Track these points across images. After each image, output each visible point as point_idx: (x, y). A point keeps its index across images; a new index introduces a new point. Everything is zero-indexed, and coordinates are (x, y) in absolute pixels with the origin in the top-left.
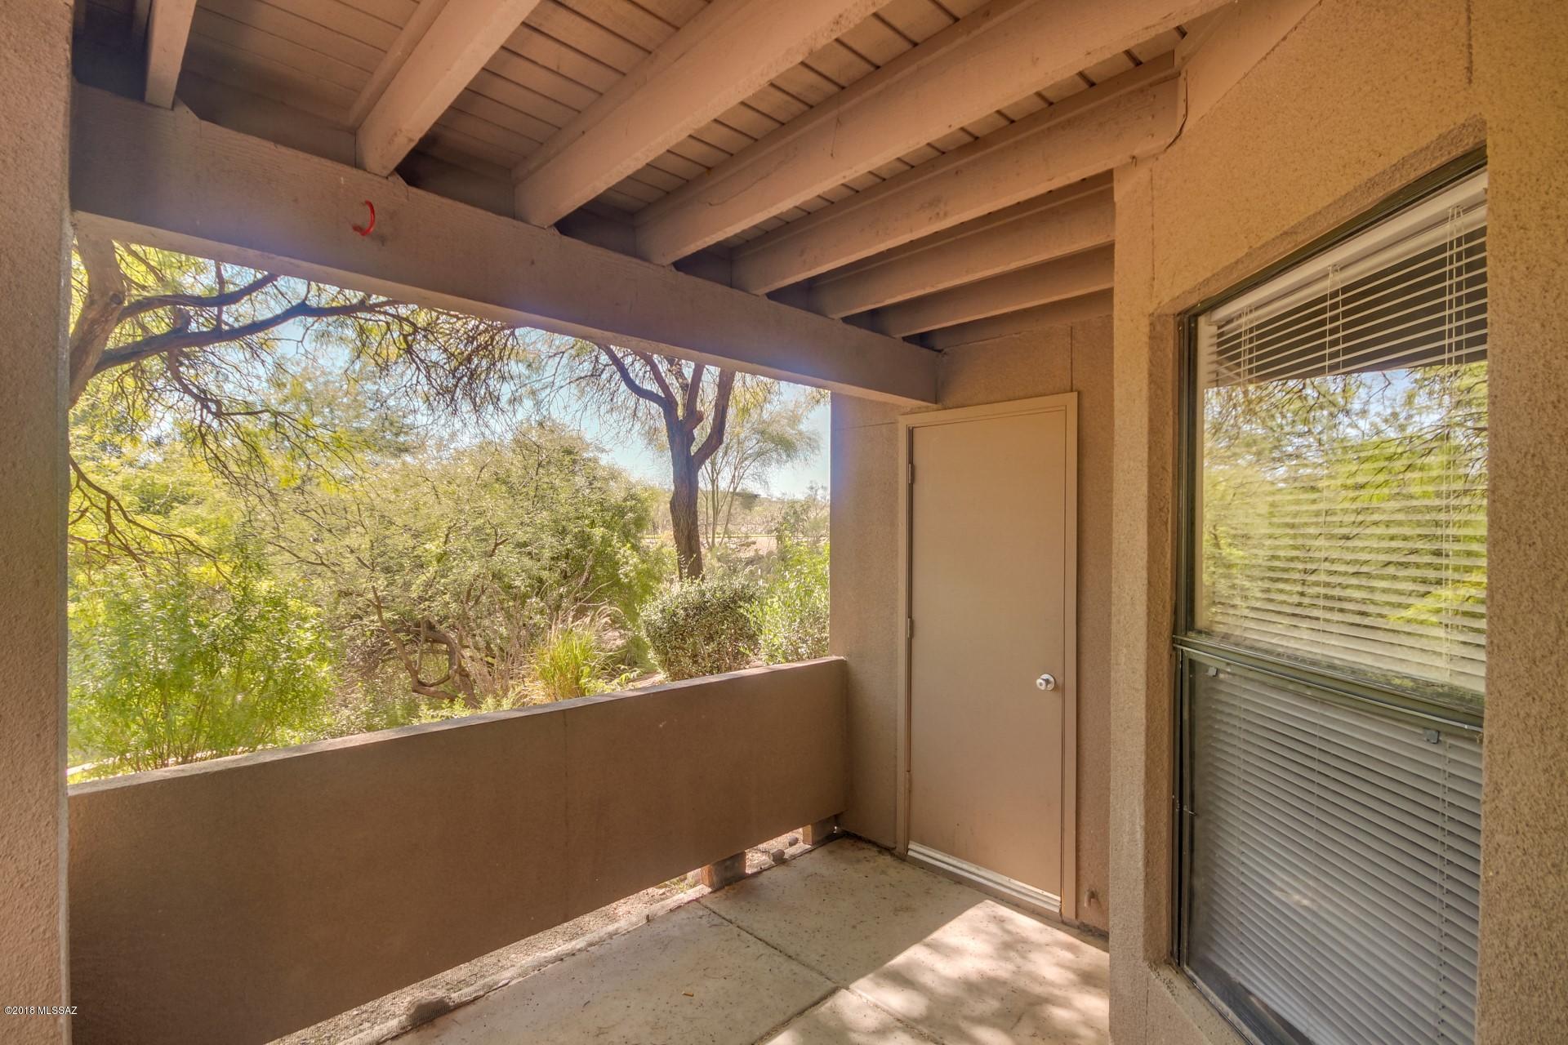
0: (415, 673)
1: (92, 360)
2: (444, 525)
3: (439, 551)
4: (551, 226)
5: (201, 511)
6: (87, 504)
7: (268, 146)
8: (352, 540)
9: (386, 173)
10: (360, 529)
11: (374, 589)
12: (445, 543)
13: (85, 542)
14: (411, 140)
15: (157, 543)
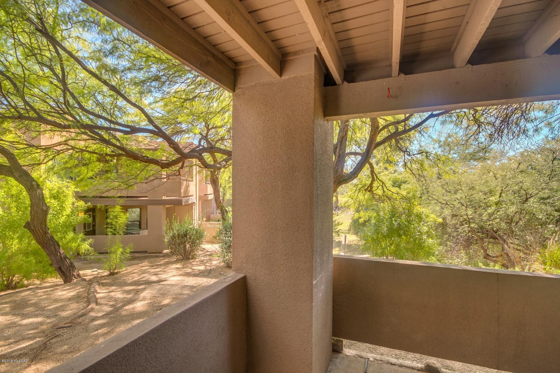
0: (485, 251)
1: (373, 146)
2: (499, 189)
3: (496, 200)
4: (466, 65)
5: (409, 186)
6: (378, 185)
7: (364, 82)
8: (458, 196)
9: (397, 75)
10: (461, 191)
11: (467, 215)
12: (500, 197)
13: (379, 195)
14: (397, 63)
15: (395, 196)
